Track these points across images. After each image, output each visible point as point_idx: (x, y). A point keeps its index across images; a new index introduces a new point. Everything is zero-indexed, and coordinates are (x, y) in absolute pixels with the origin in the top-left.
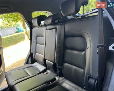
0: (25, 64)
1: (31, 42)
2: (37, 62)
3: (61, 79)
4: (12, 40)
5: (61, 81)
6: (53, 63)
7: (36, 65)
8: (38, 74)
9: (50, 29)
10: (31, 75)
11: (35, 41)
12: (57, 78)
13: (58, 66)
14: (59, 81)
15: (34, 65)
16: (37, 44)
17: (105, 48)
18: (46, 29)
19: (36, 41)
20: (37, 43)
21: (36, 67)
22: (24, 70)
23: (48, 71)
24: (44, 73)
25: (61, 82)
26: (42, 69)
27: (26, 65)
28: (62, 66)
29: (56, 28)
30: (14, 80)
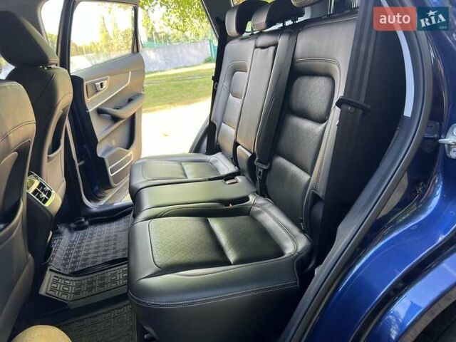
0: (190, 152)
1: (217, 86)
2: (223, 154)
3: (261, 201)
4: (190, 84)
5: (258, 207)
6: (249, 155)
7: (217, 161)
8: (210, 180)
9: (263, 48)
10: (190, 178)
11: (226, 84)
12: (252, 199)
13: (258, 161)
14: (254, 205)
15: (211, 158)
16: (231, 96)
17: (363, 115)
18: (256, 47)
19: (230, 85)
20: (230, 92)
21: (214, 164)
22: (181, 165)
23: (239, 178)
24: (226, 180)
25: (259, 209)
26: (227, 170)
27: (192, 154)
28: (269, 165)
29: (276, 45)
30: (144, 180)
